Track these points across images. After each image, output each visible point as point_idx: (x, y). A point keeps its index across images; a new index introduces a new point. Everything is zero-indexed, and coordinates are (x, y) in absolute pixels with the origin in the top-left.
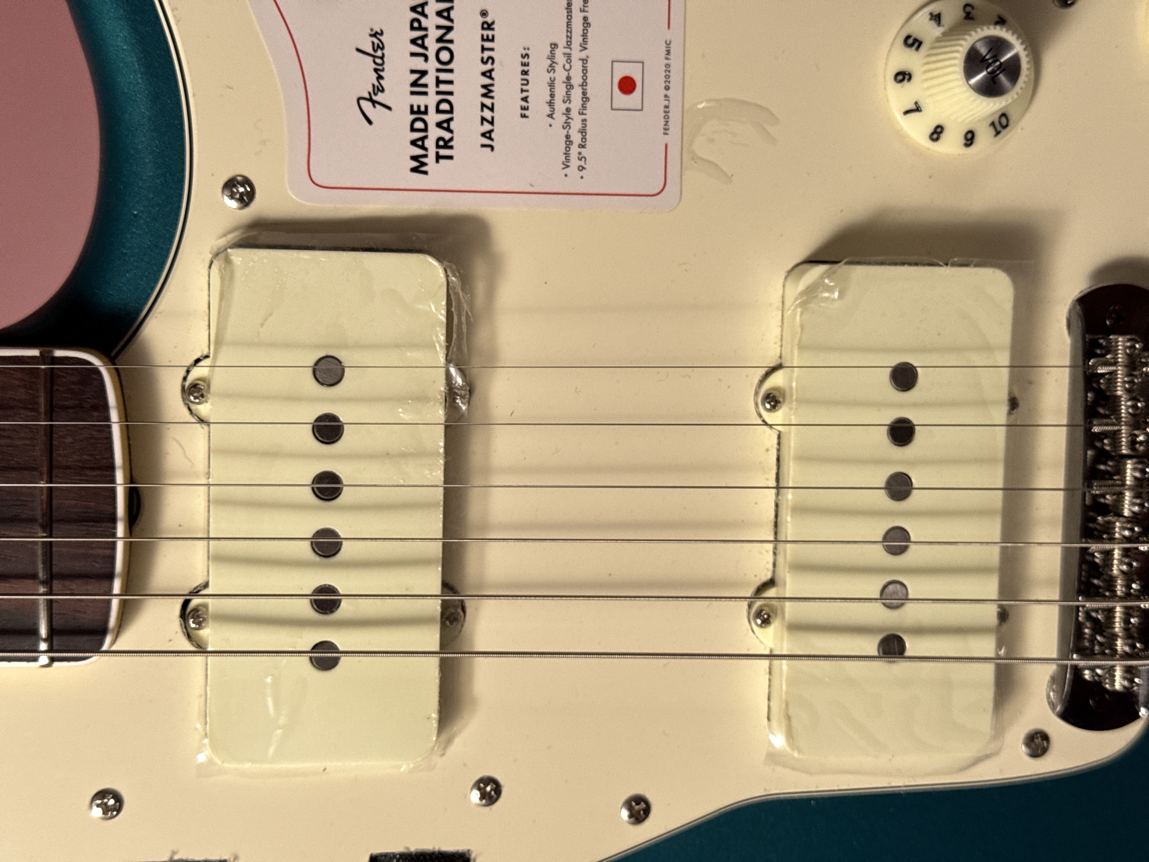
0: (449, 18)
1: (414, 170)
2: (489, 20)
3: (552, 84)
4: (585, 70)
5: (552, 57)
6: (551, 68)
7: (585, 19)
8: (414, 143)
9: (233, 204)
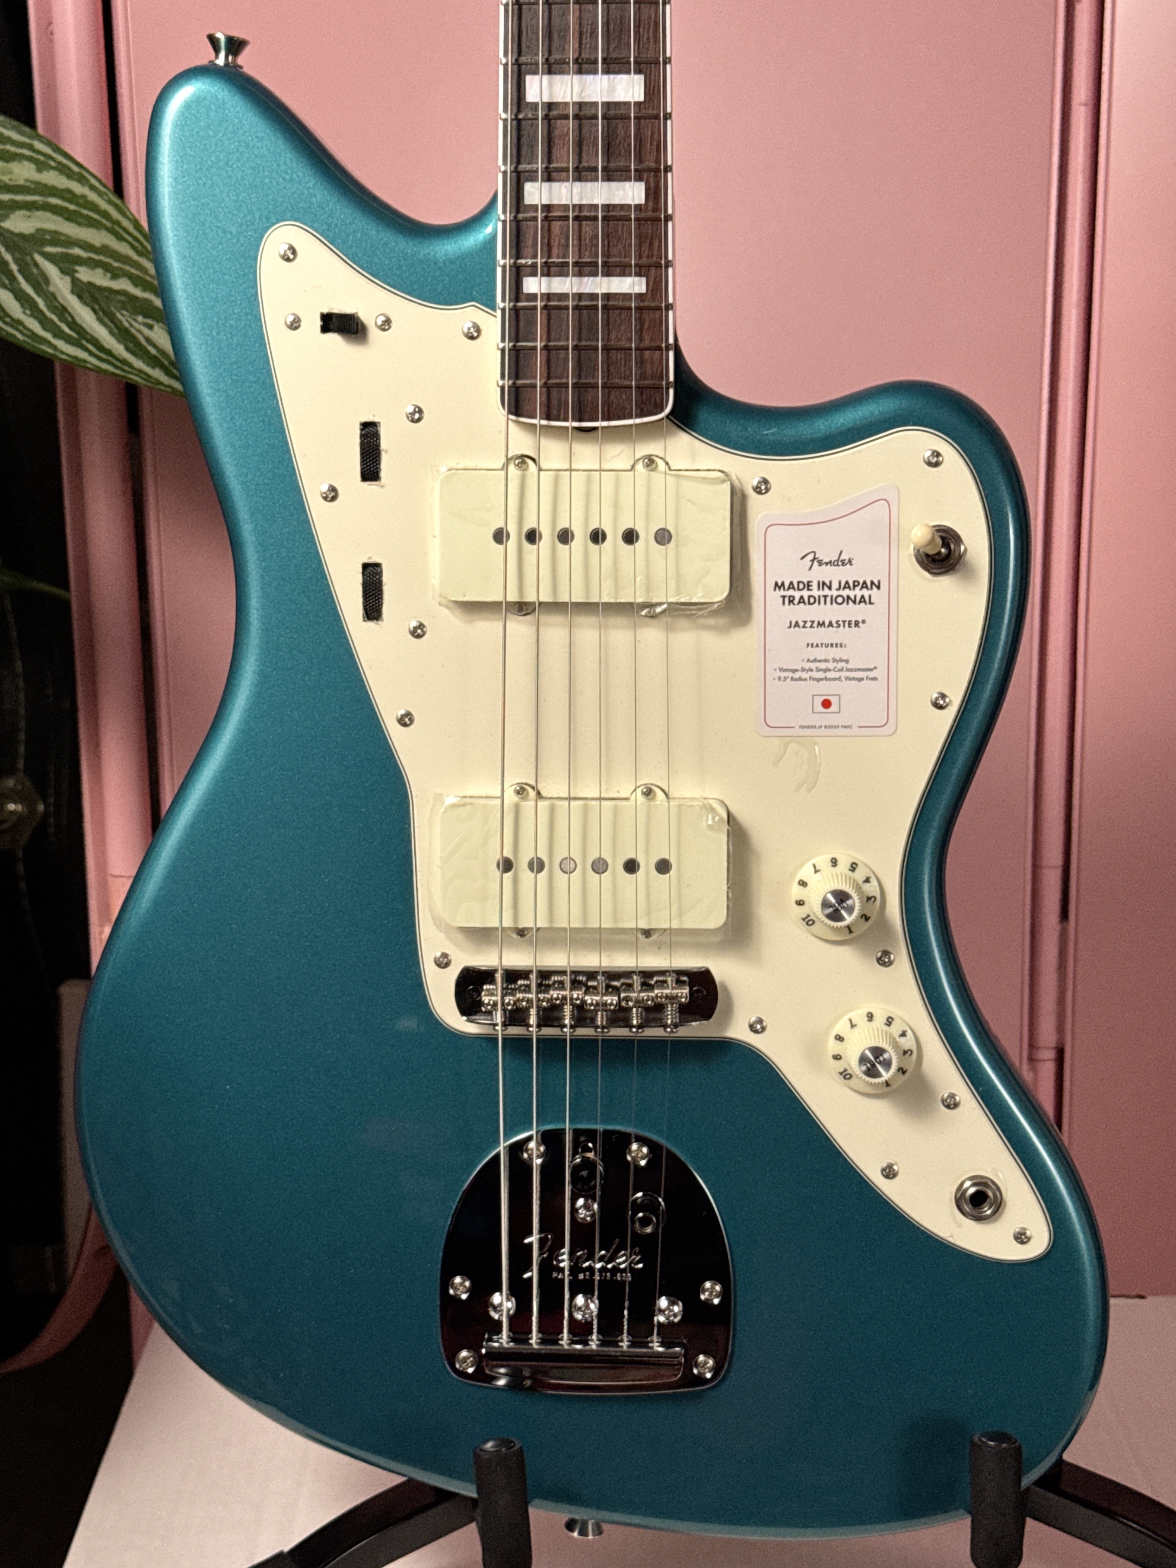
0: (860, 602)
1: (776, 584)
2: (860, 624)
3: (826, 661)
4: (834, 679)
5: (841, 660)
6: (835, 660)
7: (862, 679)
8: (791, 583)
9: (755, 483)
